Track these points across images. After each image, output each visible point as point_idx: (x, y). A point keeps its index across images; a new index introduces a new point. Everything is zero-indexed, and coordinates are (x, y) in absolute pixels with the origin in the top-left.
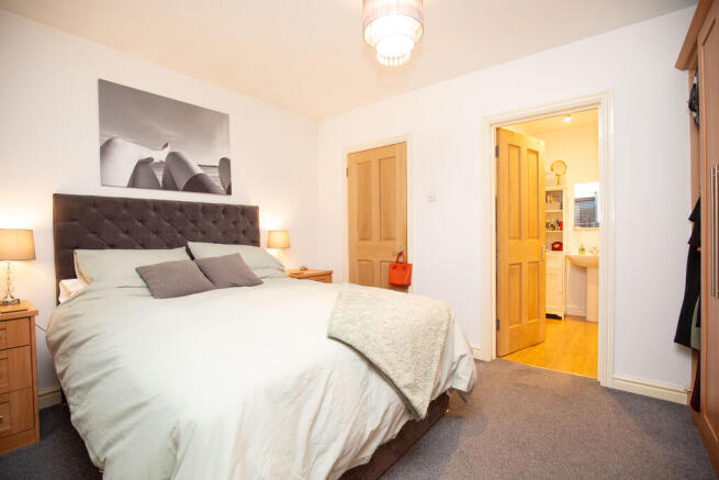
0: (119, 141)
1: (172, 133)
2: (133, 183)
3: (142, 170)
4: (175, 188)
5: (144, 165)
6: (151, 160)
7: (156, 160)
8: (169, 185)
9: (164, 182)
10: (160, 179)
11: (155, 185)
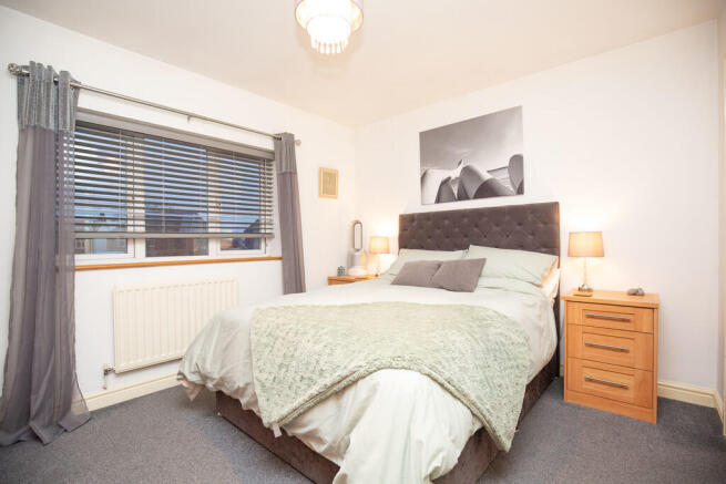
0: (430, 171)
1: (465, 150)
2: (438, 201)
3: (444, 188)
4: (467, 198)
5: (445, 182)
6: (449, 178)
7: (453, 178)
8: (463, 196)
9: (458, 194)
10: (456, 192)
11: (452, 199)
